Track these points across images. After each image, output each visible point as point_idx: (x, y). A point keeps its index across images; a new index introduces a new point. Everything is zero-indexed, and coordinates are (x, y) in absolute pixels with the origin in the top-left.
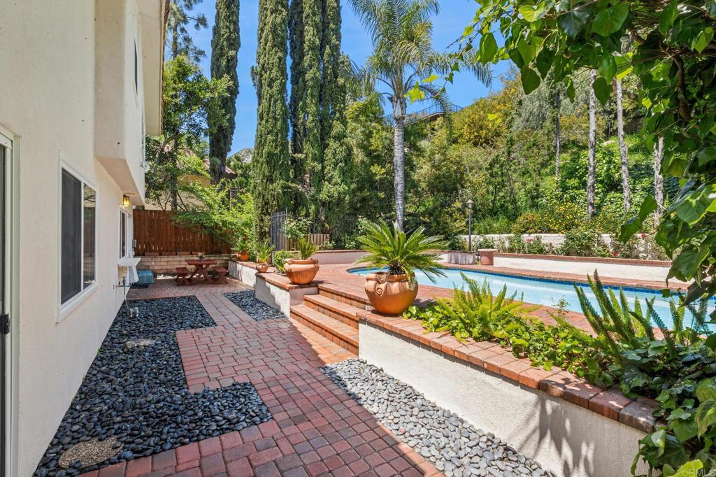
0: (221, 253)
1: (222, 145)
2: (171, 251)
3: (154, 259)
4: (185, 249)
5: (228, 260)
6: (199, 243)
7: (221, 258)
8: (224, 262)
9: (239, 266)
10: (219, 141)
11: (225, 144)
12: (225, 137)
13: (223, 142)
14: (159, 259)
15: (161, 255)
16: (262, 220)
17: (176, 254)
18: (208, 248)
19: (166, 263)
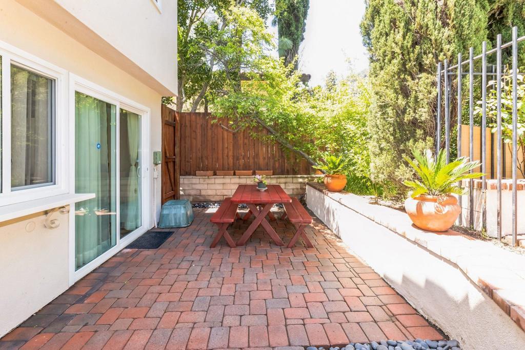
0: (295, 173)
1: (293, 29)
2: (228, 169)
3: (208, 181)
4: (246, 167)
5: (304, 184)
6: (264, 158)
7: (295, 180)
8: (298, 186)
9: (331, 200)
10: (289, 25)
11: (297, 28)
12: (297, 19)
13: (294, 26)
14: (212, 181)
15: (215, 174)
16: (405, 92)
17: (234, 174)
18: (277, 165)
19: (220, 187)
